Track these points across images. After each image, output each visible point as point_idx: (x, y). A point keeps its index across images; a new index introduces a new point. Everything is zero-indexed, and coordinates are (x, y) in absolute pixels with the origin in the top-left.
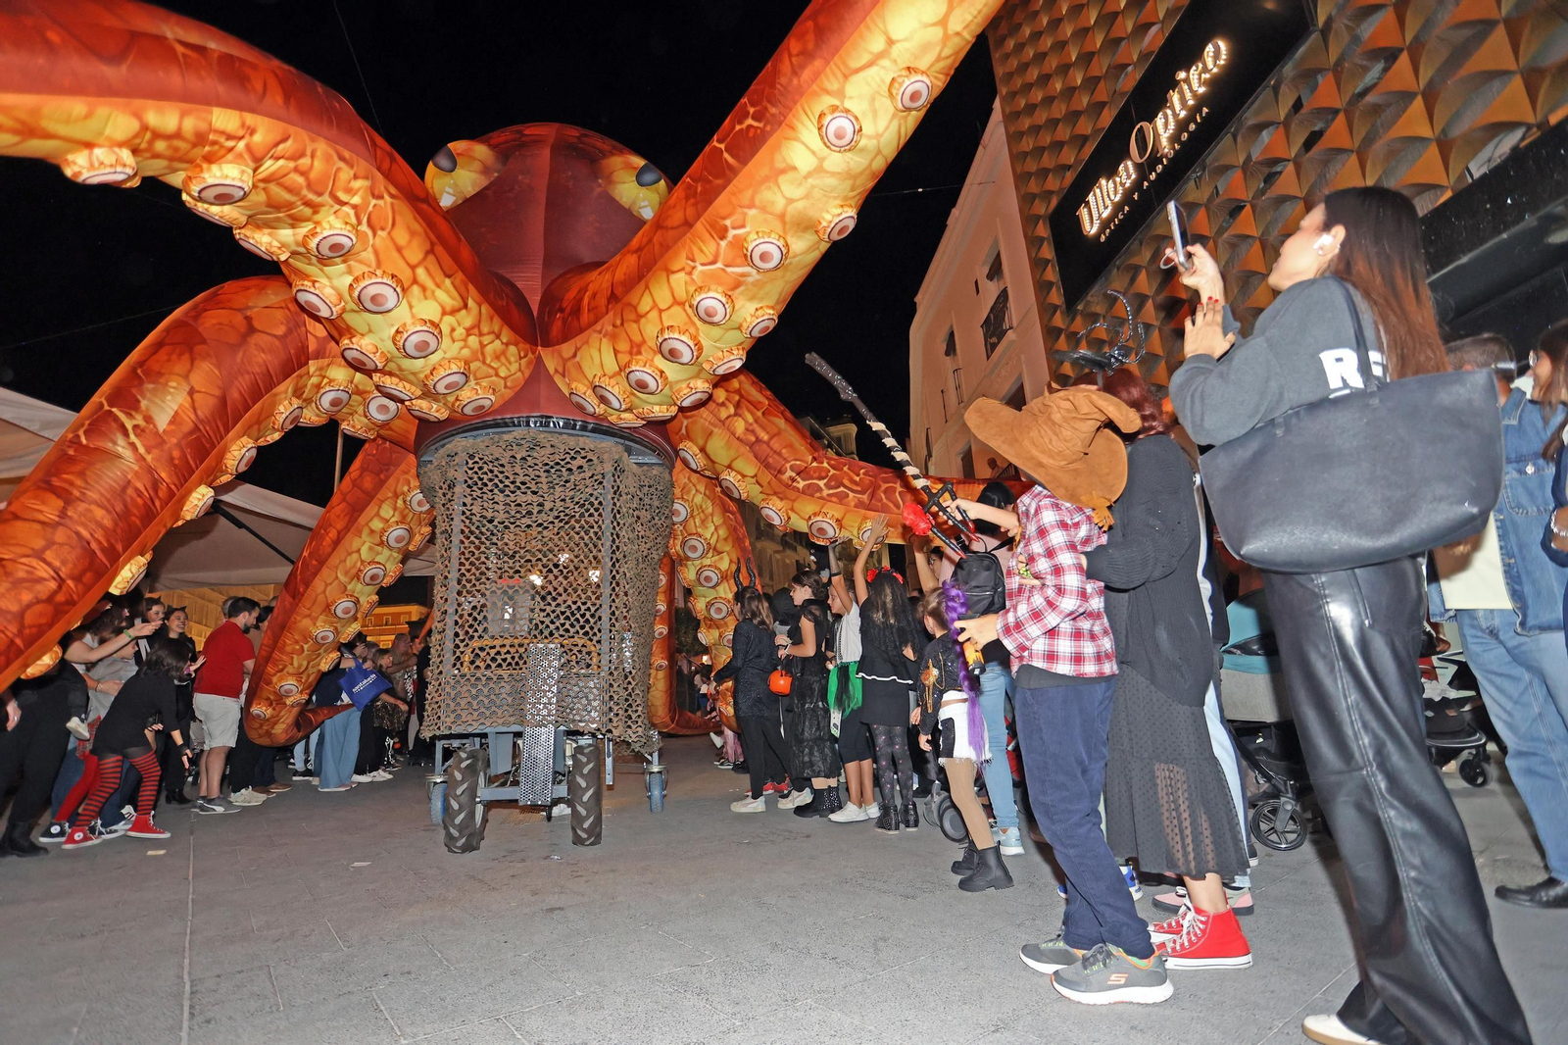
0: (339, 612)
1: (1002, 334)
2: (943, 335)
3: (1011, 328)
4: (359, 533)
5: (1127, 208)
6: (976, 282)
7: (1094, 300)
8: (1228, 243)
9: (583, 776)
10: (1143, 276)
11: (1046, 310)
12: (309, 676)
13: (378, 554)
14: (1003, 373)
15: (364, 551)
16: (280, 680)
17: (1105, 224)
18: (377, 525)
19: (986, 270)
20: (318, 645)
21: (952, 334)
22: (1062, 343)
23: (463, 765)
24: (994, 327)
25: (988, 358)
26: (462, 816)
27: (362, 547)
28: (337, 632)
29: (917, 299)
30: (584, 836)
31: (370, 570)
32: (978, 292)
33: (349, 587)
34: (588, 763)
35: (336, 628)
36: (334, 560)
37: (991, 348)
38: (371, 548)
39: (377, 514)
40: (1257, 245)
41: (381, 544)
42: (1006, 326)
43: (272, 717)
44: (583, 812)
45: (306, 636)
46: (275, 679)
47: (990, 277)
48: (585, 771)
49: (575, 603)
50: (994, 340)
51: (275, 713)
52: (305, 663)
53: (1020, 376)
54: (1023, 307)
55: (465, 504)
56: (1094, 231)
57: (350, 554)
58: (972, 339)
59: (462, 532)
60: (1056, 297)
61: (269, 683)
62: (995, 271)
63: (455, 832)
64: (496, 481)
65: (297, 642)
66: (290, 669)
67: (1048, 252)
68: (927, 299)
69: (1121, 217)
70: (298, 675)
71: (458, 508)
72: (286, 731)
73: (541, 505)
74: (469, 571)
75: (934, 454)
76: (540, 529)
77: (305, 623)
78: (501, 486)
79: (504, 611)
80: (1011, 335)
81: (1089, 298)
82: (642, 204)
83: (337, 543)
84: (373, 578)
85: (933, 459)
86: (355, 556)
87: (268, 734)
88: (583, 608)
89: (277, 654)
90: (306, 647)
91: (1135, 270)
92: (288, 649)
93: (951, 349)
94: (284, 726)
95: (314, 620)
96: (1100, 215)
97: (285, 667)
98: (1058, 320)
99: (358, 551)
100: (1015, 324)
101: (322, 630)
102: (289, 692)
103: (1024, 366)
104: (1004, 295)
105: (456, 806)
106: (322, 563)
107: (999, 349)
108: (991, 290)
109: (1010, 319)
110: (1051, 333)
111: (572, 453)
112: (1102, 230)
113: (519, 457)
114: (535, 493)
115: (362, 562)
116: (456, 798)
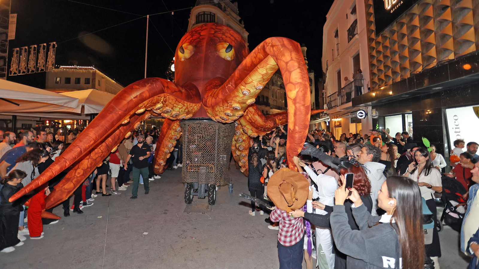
0: (169, 146)
1: (354, 35)
2: (334, 30)
3: (357, 34)
4: (171, 130)
5: (402, 2)
6: (347, 15)
7: (386, 32)
8: (439, 21)
9: (210, 192)
10: (405, 27)
11: (369, 31)
12: (165, 159)
13: (175, 133)
14: (353, 48)
15: (172, 133)
16: (160, 161)
17: (393, 6)
18: (174, 128)
19: (351, 11)
20: (166, 154)
21: (337, 31)
22: (373, 44)
23: (188, 187)
24: (352, 32)
25: (349, 42)
26: (188, 197)
27: (172, 132)
28: (169, 150)
29: (327, 16)
30: (211, 203)
31: (174, 137)
32: (347, 18)
33: (170, 141)
34: (212, 189)
35: (169, 149)
36: (167, 135)
37: (350, 39)
38: (174, 132)
39: (174, 125)
40: (450, 24)
41: (176, 131)
42: (355, 33)
43: (159, 168)
44: (210, 199)
45: (163, 151)
46: (159, 161)
47: (352, 13)
48: (211, 191)
49: (209, 158)
50: (351, 37)
51: (159, 167)
52: (164, 157)
53: (359, 51)
54: (362, 28)
55: (187, 136)
56: (389, 8)
57: (170, 134)
58: (344, 34)
59: (187, 142)
60: (373, 27)
61: (158, 161)
62: (354, 11)
63: (187, 200)
64: (193, 131)
65: (162, 153)
66: (161, 159)
67: (372, 10)
68: (330, 16)
69: (399, 5)
70: (163, 159)
71: (186, 136)
72: (162, 171)
73: (203, 136)
74: (188, 150)
75: (328, 69)
76: (202, 142)
77: (163, 149)
78: (194, 132)
79: (195, 159)
80: (357, 36)
81: (384, 32)
82: (227, 57)
83: (166, 132)
84: (175, 138)
85: (328, 70)
86: (171, 135)
87: (158, 172)
88: (211, 159)
89: (158, 156)
90: (164, 154)
91: (402, 25)
92: (160, 154)
93: (337, 35)
94: (161, 170)
95: (165, 148)
96: (392, 3)
97: (160, 158)
98: (373, 36)
99: (171, 133)
100: (359, 32)
101: (166, 150)
102: (162, 163)
103: (360, 48)
104: (356, 21)
105: (187, 195)
106: (164, 137)
107: (352, 40)
108: (352, 18)
109: (357, 31)
110: (370, 40)
111: (209, 125)
112: (392, 8)
113: (198, 126)
114: (201, 134)
115: (172, 135)
116: (187, 194)
